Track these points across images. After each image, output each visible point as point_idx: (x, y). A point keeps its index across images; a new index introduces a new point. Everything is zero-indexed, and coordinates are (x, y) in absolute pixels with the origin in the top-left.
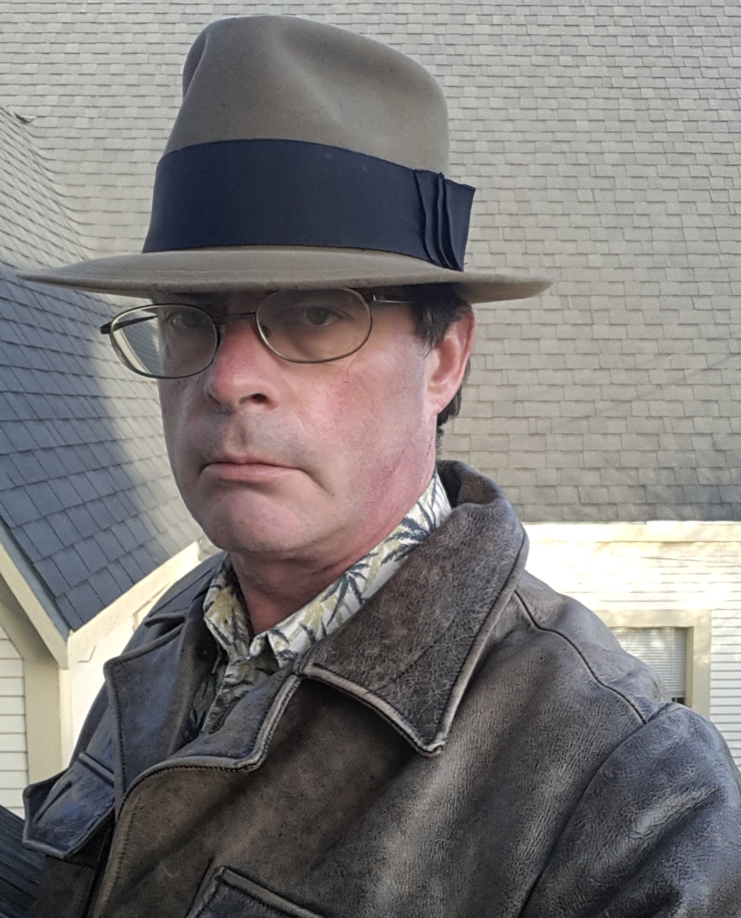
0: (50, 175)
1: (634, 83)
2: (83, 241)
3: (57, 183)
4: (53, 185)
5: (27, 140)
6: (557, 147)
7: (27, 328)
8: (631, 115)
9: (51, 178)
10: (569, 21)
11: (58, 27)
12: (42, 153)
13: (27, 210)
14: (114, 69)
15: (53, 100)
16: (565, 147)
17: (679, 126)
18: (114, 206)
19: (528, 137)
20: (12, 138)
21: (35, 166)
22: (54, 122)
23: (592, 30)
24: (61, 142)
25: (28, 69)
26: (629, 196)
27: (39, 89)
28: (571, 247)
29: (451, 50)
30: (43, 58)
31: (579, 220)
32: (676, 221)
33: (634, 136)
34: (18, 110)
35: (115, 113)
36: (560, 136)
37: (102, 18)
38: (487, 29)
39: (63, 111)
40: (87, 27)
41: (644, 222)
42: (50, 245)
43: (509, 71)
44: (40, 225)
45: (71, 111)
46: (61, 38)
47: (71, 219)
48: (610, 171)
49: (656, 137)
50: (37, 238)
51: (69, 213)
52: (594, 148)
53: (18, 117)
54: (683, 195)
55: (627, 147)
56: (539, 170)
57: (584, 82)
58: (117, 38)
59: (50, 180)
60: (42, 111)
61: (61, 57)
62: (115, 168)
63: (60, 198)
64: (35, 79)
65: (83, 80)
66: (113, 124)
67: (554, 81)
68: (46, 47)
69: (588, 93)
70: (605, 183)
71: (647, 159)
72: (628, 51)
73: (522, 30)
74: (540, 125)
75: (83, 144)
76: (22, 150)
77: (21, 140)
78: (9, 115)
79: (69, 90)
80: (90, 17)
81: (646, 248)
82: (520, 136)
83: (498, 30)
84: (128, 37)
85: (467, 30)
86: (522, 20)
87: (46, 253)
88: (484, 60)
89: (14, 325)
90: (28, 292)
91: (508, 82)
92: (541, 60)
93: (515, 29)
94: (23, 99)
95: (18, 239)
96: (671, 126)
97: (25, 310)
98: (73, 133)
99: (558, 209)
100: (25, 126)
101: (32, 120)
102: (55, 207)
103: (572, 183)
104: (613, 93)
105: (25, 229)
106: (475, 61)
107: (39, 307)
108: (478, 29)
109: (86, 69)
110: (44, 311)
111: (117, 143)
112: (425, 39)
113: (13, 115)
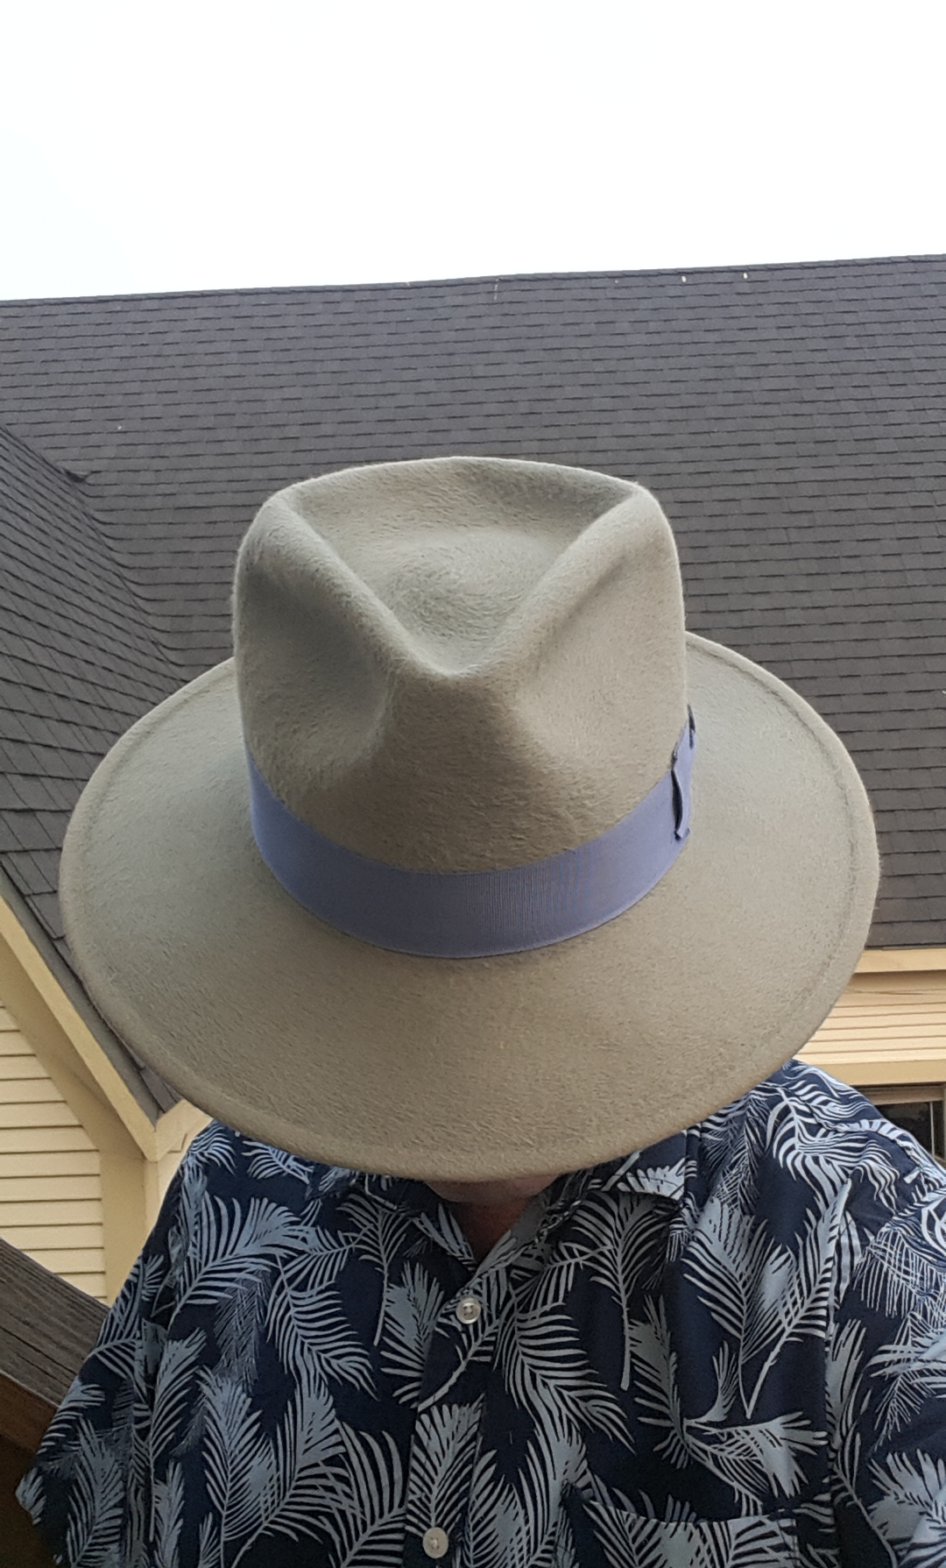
0: (110, 543)
1: (830, 395)
2: (151, 620)
3: (119, 552)
4: (114, 555)
5: (82, 502)
6: (739, 478)
7: (91, 731)
8: (830, 434)
9: (111, 546)
10: (744, 323)
11: (116, 364)
12: (98, 515)
13: (83, 585)
14: (184, 410)
15: (110, 452)
16: (748, 478)
17: (890, 445)
18: (189, 576)
19: (702, 467)
20: (62, 499)
21: (92, 534)
22: (112, 477)
23: (773, 334)
24: (122, 503)
25: (80, 415)
26: (834, 534)
27: (94, 439)
28: (762, 602)
29: (599, 367)
30: (98, 402)
31: (772, 568)
32: (894, 563)
33: (836, 460)
34: (68, 466)
35: (188, 463)
36: (741, 465)
37: (168, 350)
38: (645, 339)
39: (121, 464)
40: (151, 362)
41: (855, 565)
42: (114, 629)
43: (674, 388)
44: (100, 604)
45: (132, 464)
46: (118, 377)
47: (135, 594)
48: (808, 504)
49: (864, 459)
50: (97, 621)
51: (133, 587)
52: (784, 477)
53: (68, 473)
54: (902, 531)
55: (827, 474)
56: (717, 508)
57: (767, 397)
58: (187, 373)
59: (111, 549)
60: (96, 466)
61: (119, 400)
62: (189, 530)
63: (121, 569)
64: (88, 427)
65: (146, 425)
66: (187, 476)
67: (730, 398)
68: (100, 389)
69: (773, 410)
70: (804, 520)
71: (853, 487)
72: (820, 357)
73: (686, 338)
74: (716, 453)
75: (148, 503)
76: (75, 513)
77: (74, 501)
78: (59, 472)
79: (128, 439)
80: (154, 349)
81: (860, 598)
82: (691, 468)
83: (656, 339)
84: (200, 372)
85: (619, 341)
86: (685, 325)
87: (110, 638)
88: (641, 377)
89: (75, 727)
90: (90, 686)
91: (670, 401)
92: (711, 373)
93: (676, 338)
94: (75, 452)
95: (77, 622)
96: (881, 446)
97: (86, 708)
98: (138, 490)
99: (744, 554)
100: (77, 485)
101: (86, 476)
102: (117, 582)
103: (758, 522)
104: (806, 408)
105: (82, 609)
106: (631, 377)
107: (103, 704)
108: (630, 340)
109: (148, 412)
110: (111, 709)
111: (192, 501)
112: (565, 355)
113: (62, 470)
